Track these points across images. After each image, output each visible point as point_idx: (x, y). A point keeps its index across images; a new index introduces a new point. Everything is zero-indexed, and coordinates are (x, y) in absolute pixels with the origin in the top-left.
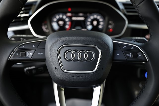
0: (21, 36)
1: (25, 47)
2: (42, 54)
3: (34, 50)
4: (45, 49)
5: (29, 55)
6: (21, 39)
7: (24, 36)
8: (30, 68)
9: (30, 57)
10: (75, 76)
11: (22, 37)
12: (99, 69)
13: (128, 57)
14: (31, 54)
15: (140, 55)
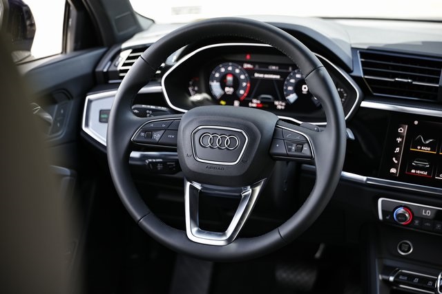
0: (148, 106)
1: (152, 125)
2: (173, 136)
3: (163, 131)
4: (177, 130)
5: (157, 136)
6: (148, 111)
7: (152, 107)
8: (154, 160)
9: (157, 139)
10: (211, 168)
11: (150, 109)
12: (242, 160)
13: (290, 150)
14: (159, 136)
15: (306, 148)
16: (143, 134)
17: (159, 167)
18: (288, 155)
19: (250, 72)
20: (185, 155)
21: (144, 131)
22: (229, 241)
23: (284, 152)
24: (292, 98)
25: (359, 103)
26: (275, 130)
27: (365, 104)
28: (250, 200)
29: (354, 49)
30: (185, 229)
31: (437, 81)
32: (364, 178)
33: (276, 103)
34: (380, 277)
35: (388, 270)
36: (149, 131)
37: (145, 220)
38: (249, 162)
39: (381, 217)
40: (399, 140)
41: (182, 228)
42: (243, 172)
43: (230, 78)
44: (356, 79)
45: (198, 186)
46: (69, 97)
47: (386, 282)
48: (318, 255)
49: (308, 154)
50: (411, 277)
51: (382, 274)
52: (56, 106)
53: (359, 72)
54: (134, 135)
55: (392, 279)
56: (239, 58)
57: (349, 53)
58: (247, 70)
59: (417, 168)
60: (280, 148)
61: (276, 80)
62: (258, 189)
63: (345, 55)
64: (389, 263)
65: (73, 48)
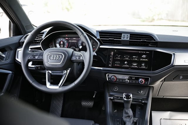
1: (35, 54)
2: (42, 57)
4: (43, 55)
10: (53, 65)
12: (62, 62)
13: (77, 58)
14: (37, 57)
15: (81, 57)
16: (32, 57)
17: (39, 68)
18: (76, 60)
19: (68, 40)
20: (45, 62)
21: (33, 56)
22: (60, 87)
23: (75, 59)
24: (81, 47)
25: (99, 46)
26: (72, 53)
27: (101, 47)
28: (66, 75)
29: (97, 31)
30: (46, 85)
31: (121, 38)
32: (102, 68)
33: (76, 49)
34: (109, 98)
35: (111, 96)
36: (34, 56)
37: (34, 83)
38: (64, 63)
39: (108, 80)
40: (111, 56)
41: (45, 84)
42: (63, 66)
43: (62, 42)
44: (98, 39)
45: (50, 72)
46: (11, 50)
47: (110, 99)
48: (94, 97)
49: (82, 59)
50: (118, 97)
51: (109, 97)
52: (7, 52)
53: (98, 37)
54: (29, 57)
55: (112, 98)
56: (64, 36)
57: (96, 32)
58: (67, 39)
59: (116, 64)
60: (74, 58)
61: (76, 42)
62: (68, 71)
63: (95, 33)
64: (111, 93)
65: (12, 35)
